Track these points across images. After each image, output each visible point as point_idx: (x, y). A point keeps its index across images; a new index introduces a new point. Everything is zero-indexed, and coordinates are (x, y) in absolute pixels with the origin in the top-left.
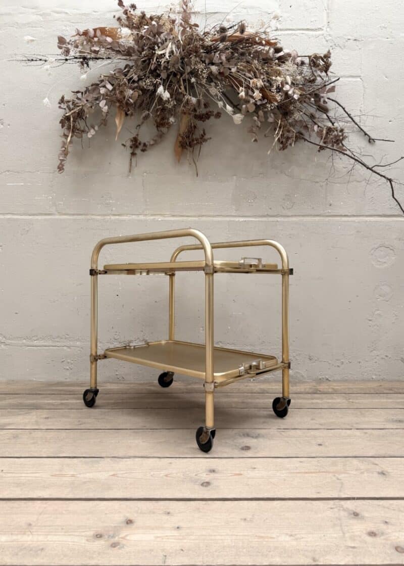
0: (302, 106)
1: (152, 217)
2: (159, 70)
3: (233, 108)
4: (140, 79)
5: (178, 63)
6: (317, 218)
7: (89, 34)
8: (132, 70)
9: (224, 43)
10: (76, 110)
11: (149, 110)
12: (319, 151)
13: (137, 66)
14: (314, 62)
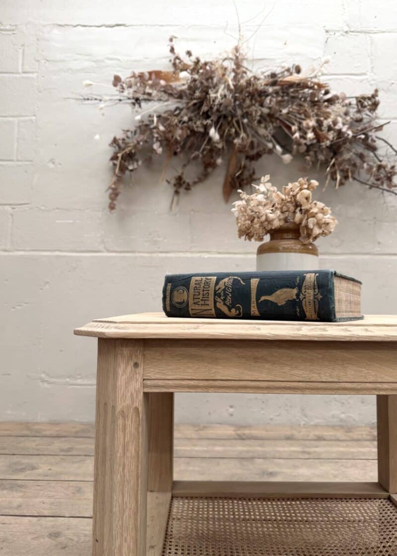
1: (198, 255)
2: (211, 112)
3: (282, 148)
5: (230, 105)
6: (366, 257)
7: (144, 77)
9: (274, 87)
10: (127, 150)
11: (198, 151)
14: (361, 103)
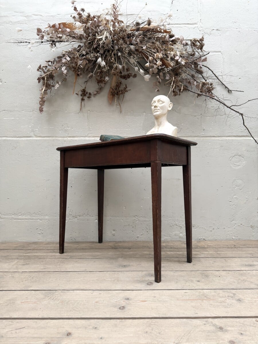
0: (186, 70)
2: (99, 48)
3: (145, 71)
4: (87, 54)
5: (110, 44)
6: (196, 138)
7: (56, 27)
8: (82, 48)
9: (139, 32)
10: (48, 73)
11: (92, 72)
12: (197, 97)
13: (85, 46)
14: (193, 43)
